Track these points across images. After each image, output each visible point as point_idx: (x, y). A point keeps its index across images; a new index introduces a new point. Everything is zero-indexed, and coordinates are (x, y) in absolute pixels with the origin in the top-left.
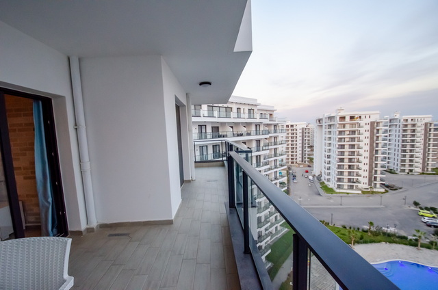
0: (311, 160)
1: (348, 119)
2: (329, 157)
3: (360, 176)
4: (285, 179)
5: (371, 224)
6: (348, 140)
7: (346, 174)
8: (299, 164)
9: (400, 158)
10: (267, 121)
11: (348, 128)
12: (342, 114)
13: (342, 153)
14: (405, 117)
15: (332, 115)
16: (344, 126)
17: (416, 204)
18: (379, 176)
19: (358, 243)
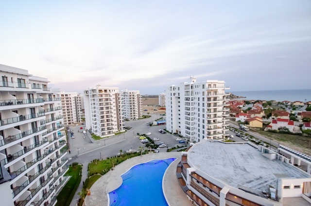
0: (84, 119)
1: (103, 91)
2: (95, 116)
3: (113, 125)
4: (64, 138)
5: (121, 151)
6: (104, 104)
7: (106, 125)
8: (75, 124)
9: (130, 112)
10: (41, 91)
11: (104, 97)
12: (100, 88)
13: (102, 113)
14: (130, 91)
15: (94, 89)
16: (102, 96)
17: (138, 134)
18: (122, 123)
19: (116, 165)
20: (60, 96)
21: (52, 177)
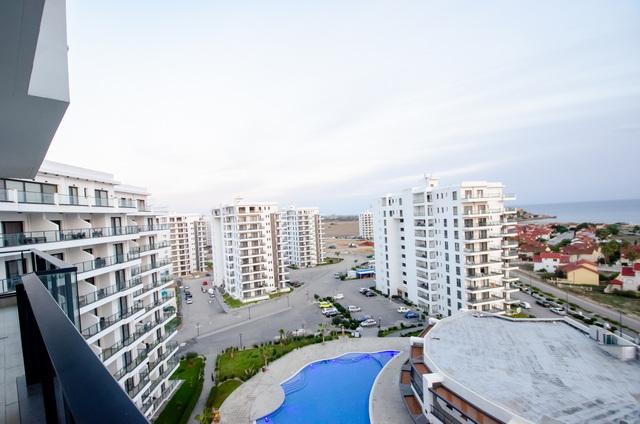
0: (210, 266)
1: (247, 209)
2: (231, 259)
3: (266, 277)
4: (172, 302)
5: (282, 331)
6: (250, 235)
7: (252, 277)
8: (194, 275)
9: (299, 252)
10: (135, 212)
11: (249, 221)
13: (246, 252)
14: (299, 209)
16: (245, 219)
17: (316, 297)
18: (283, 274)
19: (271, 360)
20: (168, 221)
21: (149, 380)
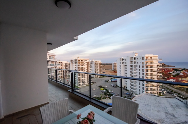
0: (69, 76)
6: (81, 68)
12: (79, 59)
15: (76, 59)
16: (80, 63)
17: (99, 86)
